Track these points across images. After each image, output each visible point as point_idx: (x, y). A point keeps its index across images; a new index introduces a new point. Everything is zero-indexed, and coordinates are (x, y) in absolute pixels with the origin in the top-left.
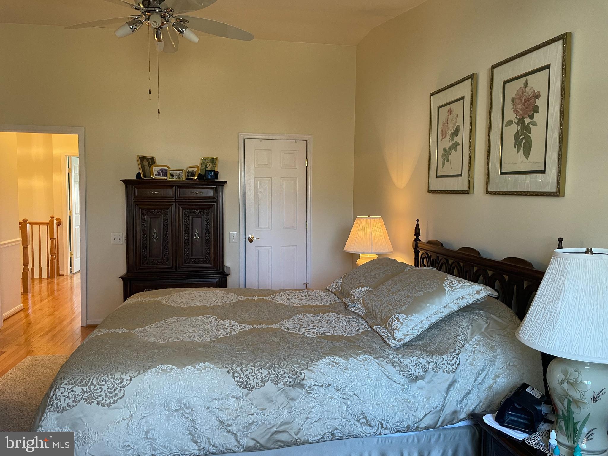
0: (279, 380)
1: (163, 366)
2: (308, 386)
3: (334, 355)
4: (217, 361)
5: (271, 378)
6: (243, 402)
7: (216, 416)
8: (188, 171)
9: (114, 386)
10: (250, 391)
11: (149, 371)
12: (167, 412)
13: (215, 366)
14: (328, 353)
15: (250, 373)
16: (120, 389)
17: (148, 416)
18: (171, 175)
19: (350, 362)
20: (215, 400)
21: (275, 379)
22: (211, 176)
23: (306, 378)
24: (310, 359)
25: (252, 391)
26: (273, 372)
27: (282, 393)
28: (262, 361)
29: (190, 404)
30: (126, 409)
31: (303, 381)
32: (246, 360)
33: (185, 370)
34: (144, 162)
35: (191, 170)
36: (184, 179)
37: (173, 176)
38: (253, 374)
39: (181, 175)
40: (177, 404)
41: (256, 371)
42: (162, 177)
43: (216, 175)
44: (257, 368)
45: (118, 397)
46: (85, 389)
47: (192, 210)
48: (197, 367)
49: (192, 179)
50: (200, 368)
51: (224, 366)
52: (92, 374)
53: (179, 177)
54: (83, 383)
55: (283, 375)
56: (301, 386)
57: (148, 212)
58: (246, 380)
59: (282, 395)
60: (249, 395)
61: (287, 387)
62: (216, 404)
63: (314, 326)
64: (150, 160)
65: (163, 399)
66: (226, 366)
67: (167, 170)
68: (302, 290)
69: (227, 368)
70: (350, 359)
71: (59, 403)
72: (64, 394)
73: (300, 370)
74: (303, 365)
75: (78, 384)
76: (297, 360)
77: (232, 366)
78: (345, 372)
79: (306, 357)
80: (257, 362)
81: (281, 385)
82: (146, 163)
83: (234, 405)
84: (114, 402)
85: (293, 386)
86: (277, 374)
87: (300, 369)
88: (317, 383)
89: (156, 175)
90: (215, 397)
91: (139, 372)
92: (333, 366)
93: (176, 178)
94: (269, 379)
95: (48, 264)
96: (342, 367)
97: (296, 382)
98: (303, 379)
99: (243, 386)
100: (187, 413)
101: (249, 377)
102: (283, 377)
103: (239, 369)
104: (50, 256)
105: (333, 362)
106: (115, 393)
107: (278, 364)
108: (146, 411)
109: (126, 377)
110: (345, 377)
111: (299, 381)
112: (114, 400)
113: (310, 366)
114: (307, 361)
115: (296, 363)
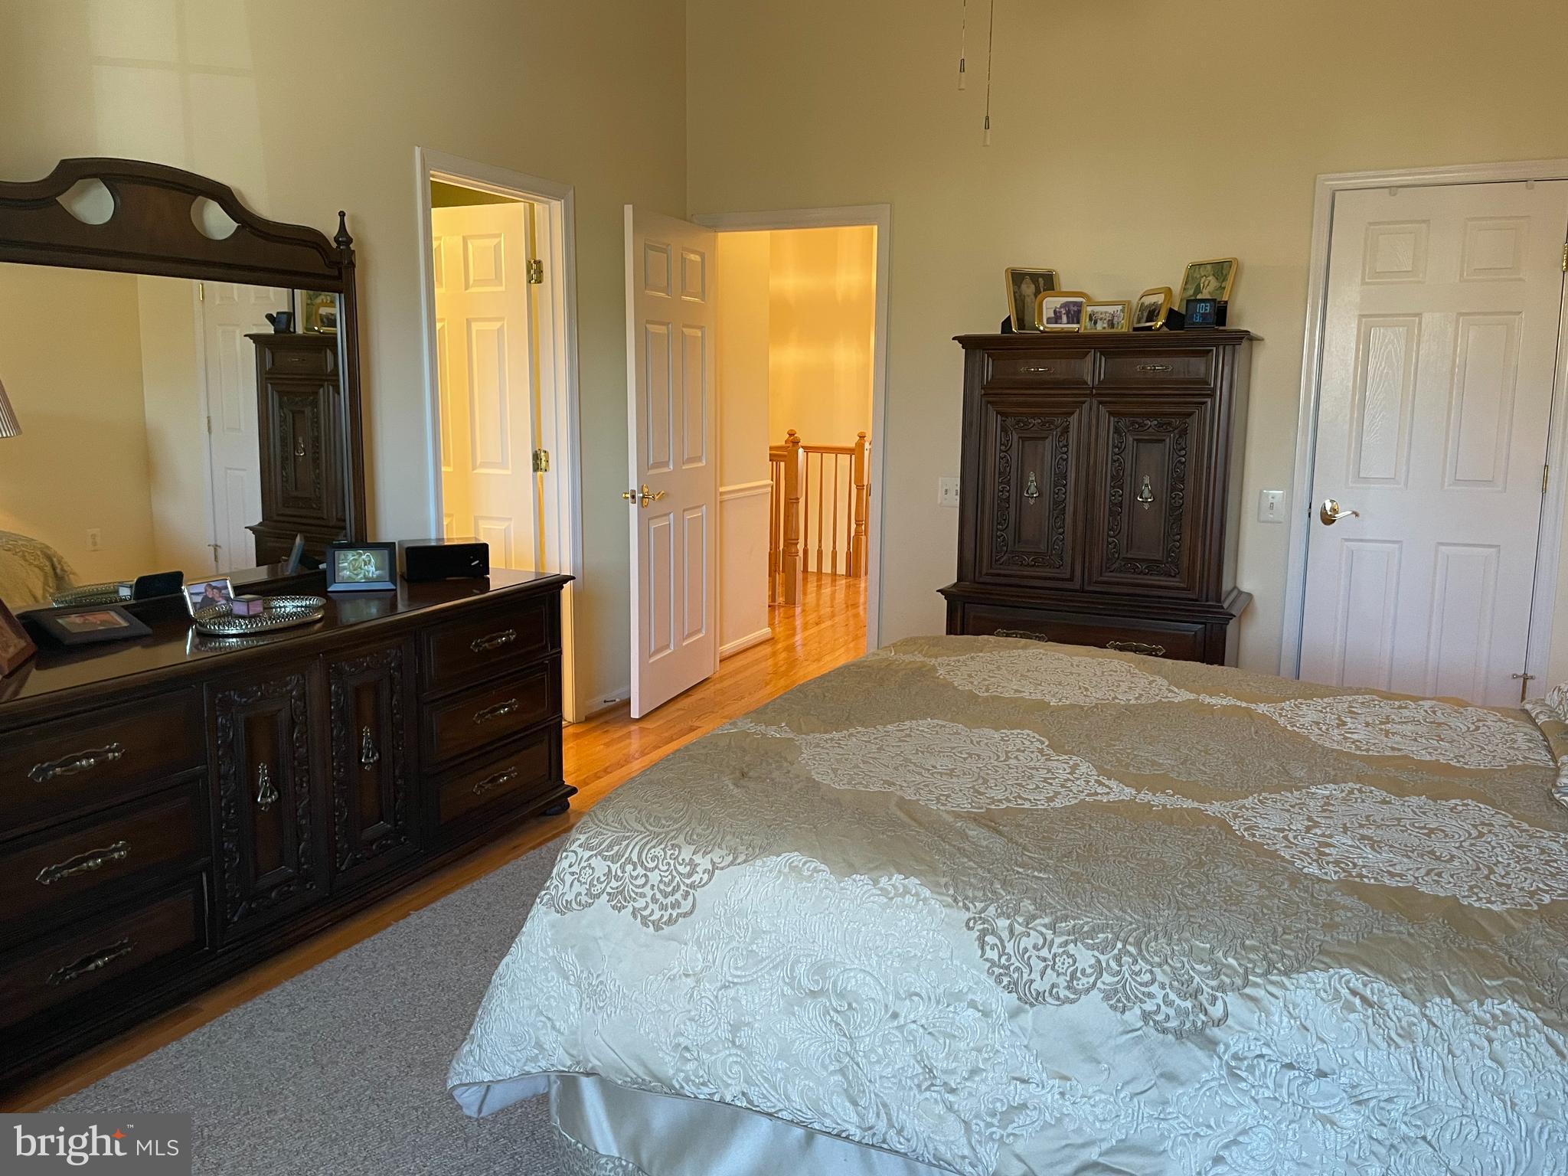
0: (1128, 999)
1: (797, 858)
2: (1233, 1050)
3: (1370, 967)
4: (943, 881)
5: (1104, 983)
6: (1002, 1032)
7: (915, 1046)
8: (1142, 304)
9: (674, 877)
10: (1027, 1006)
11: (759, 862)
12: (787, 990)
13: (935, 896)
14: (1345, 955)
15: (1035, 947)
16: (687, 892)
17: (740, 984)
18: (1091, 319)
19: (1433, 1012)
20: (916, 998)
21: (1116, 991)
22: (1204, 316)
23: (1230, 1022)
24: (1265, 957)
25: (1032, 1005)
26: (1113, 964)
27: (1137, 1044)
28: (1086, 919)
29: (845, 988)
30: (695, 948)
31: (1216, 1030)
32: (1034, 901)
33: (847, 882)
34: (1024, 286)
35: (1149, 300)
36: (1125, 330)
37: (1095, 323)
38: (1044, 953)
39: (1119, 317)
40: (813, 976)
41: (1055, 946)
42: (1064, 326)
43: (1221, 312)
44: (1064, 938)
45: (680, 911)
46: (614, 867)
47: (1139, 420)
48: (881, 885)
49: (1151, 326)
50: (890, 888)
51: (961, 904)
52: (636, 834)
53: (1111, 324)
54: (612, 853)
55: (1146, 984)
56: (1210, 1045)
57: (1018, 423)
58: (1017, 964)
59: (1136, 1052)
60: (1023, 1015)
61: (1152, 1031)
62: (922, 1011)
63: (1363, 837)
64: (1040, 279)
65: (781, 951)
66: (965, 904)
67: (1079, 305)
68: (1415, 699)
69: (968, 909)
70: (1437, 1000)
71: (561, 887)
72: (572, 870)
73: (1212, 988)
74: (1229, 972)
75: (602, 850)
76: (1212, 951)
77: (984, 910)
78: (1398, 1046)
79: (1254, 949)
80: (1065, 918)
81: (1133, 1016)
82: (1028, 287)
83: (974, 1033)
84: (671, 921)
85: (1179, 1035)
86: (1127, 975)
87: (1214, 983)
88: (1270, 1052)
89: (1049, 321)
90: (918, 990)
91: (735, 859)
92: (1349, 1008)
93: (1104, 328)
94: (1094, 984)
95: (849, 544)
96: (1390, 1024)
97: (1188, 1025)
98: (1218, 1023)
99: (1006, 980)
100: (837, 1012)
101: (1029, 958)
102: (1143, 993)
103: (1003, 923)
104: (853, 526)
105: (1354, 993)
106: (675, 897)
107: (1138, 944)
108: (736, 968)
109: (703, 863)
110: (1394, 1062)
111: (1199, 1024)
112: (671, 914)
113: (1256, 985)
114: (1250, 961)
115: (1206, 958)
